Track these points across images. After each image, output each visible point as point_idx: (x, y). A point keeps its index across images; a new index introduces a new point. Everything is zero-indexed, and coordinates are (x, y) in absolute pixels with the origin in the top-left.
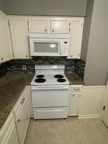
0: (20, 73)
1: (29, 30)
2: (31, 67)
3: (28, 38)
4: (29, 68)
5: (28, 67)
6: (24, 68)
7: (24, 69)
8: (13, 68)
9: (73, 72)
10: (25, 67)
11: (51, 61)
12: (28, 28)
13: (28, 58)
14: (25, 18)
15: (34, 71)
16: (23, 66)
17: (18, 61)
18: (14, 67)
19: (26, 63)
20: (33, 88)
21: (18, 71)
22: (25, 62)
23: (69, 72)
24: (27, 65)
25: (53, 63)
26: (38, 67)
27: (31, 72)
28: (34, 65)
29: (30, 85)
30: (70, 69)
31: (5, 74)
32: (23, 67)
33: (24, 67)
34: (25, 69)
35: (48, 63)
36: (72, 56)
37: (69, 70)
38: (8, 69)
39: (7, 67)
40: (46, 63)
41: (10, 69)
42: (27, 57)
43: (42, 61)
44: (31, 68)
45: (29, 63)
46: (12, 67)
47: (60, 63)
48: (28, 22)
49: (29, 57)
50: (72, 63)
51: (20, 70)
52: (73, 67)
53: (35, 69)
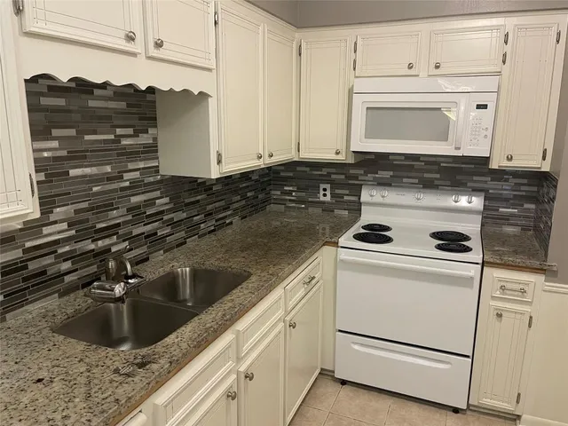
0: (310, 210)
1: (354, 69)
2: (347, 192)
3: (351, 92)
4: (342, 196)
5: (337, 191)
6: (325, 195)
7: (322, 198)
8: (290, 193)
9: (525, 229)
10: (328, 193)
11: (426, 175)
12: (355, 61)
13: (341, 158)
14: (349, 33)
15: (356, 209)
16: (322, 186)
17: (308, 169)
18: (291, 188)
19: (333, 176)
20: (344, 255)
21: (303, 202)
22: (329, 174)
23: (509, 230)
24: (334, 185)
25: (436, 182)
26: (374, 193)
27: (346, 212)
28: (361, 185)
29: (336, 244)
30: (512, 215)
31: (264, 208)
32: (322, 192)
33: (325, 190)
34: (328, 198)
35: (417, 181)
36: (510, 159)
37: (506, 219)
38: (273, 192)
39: (271, 187)
40: (405, 180)
41: (279, 193)
42: (337, 153)
43: (391, 173)
44: (346, 198)
45: (343, 177)
46: (286, 188)
47: (464, 185)
48: (356, 44)
49: (344, 154)
50: (523, 188)
51: (310, 199)
52: (526, 206)
53: (362, 199)
